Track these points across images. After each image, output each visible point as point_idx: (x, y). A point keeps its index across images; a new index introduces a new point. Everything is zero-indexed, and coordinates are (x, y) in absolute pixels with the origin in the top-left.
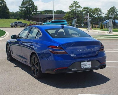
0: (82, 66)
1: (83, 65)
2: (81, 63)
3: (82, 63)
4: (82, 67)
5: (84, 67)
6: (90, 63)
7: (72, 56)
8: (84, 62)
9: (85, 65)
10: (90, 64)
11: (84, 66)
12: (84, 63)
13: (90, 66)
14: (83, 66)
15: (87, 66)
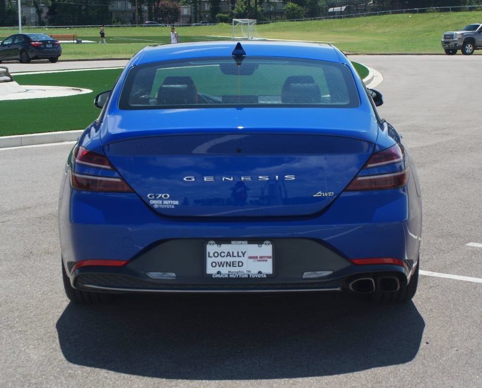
0: (209, 261)
1: (219, 259)
2: (204, 250)
3: (211, 248)
4: (211, 270)
5: (225, 271)
6: (267, 249)
7: (156, 203)
8: (227, 241)
9: (229, 259)
10: (262, 259)
11: (221, 264)
12: (225, 248)
13: (267, 268)
14: (214, 264)
15: (240, 264)
